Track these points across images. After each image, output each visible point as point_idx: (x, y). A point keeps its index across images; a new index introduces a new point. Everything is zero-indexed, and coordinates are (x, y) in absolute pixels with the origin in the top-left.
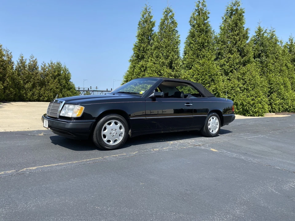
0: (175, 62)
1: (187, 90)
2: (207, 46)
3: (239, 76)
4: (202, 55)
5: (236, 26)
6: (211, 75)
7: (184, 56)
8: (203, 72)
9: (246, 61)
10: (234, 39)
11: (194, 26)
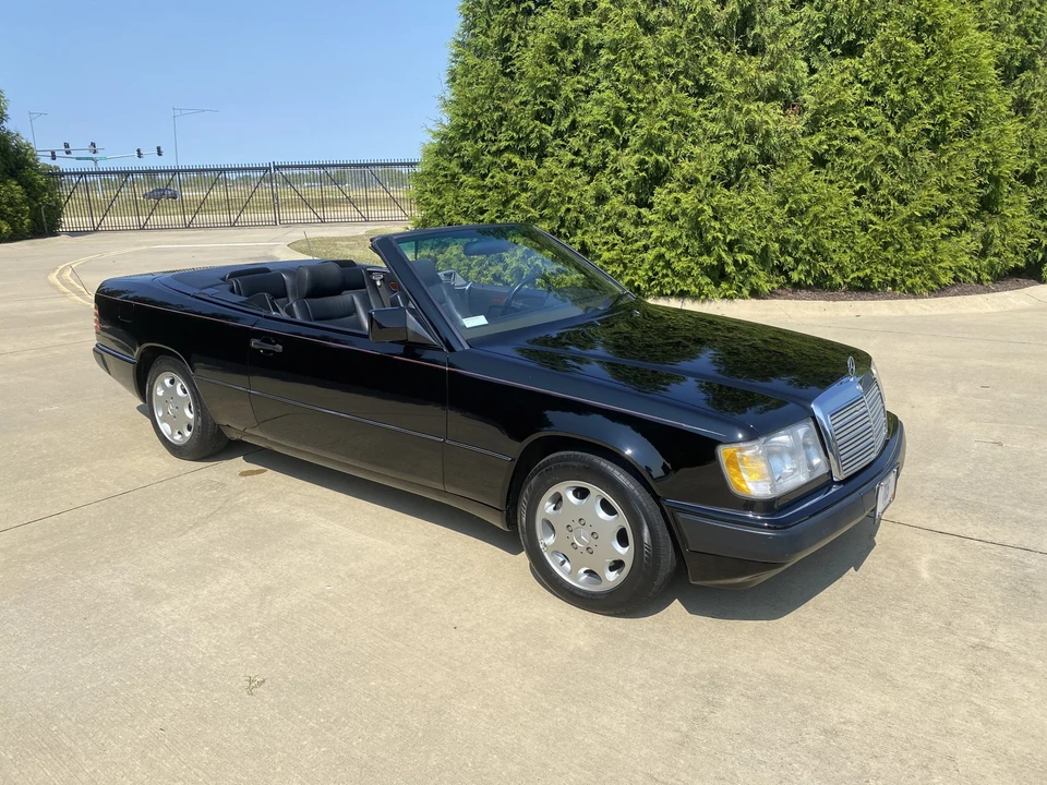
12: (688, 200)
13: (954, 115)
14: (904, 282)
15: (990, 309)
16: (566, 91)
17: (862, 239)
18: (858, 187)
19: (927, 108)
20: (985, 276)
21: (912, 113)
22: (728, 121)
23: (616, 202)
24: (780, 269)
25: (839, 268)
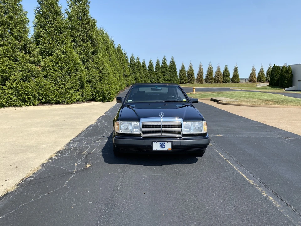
4: (61, 40)
5: (84, 15)
12: (14, 84)
13: (72, 69)
14: (66, 101)
15: (83, 106)
17: (56, 92)
18: (54, 82)
19: (66, 67)
20: (84, 100)
21: (64, 68)
22: (23, 68)
24: (39, 99)
25: (52, 99)
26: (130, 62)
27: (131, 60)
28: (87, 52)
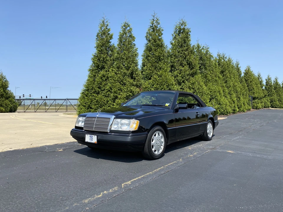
0: (135, 72)
1: (149, 99)
2: (163, 59)
3: (190, 86)
4: (159, 67)
5: (185, 43)
6: (169, 85)
7: (142, 68)
8: (162, 82)
9: (194, 73)
10: (184, 54)
11: (149, 41)
16: (103, 84)
23: (110, 102)
26: (265, 84)
27: (267, 81)
28: (183, 74)
